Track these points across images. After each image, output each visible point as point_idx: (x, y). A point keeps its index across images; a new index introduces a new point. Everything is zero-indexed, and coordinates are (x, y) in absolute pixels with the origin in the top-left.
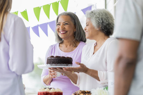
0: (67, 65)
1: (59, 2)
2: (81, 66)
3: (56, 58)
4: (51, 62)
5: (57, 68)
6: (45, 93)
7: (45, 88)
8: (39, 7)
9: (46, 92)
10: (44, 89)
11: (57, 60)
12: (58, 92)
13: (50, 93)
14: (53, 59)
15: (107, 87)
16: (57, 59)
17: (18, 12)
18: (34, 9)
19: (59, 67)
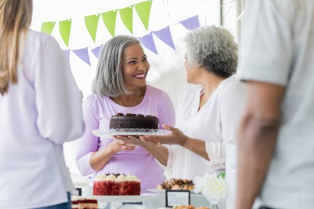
0: (147, 131)
1: (132, 6)
2: (174, 133)
3: (127, 118)
4: (117, 125)
5: (129, 135)
6: (107, 183)
7: (108, 173)
8: (96, 15)
9: (109, 181)
10: (106, 176)
11: (129, 122)
12: (131, 182)
13: (116, 184)
14: (121, 120)
15: (223, 172)
16: (128, 120)
17: (54, 24)
18: (87, 18)
19: (132, 134)
